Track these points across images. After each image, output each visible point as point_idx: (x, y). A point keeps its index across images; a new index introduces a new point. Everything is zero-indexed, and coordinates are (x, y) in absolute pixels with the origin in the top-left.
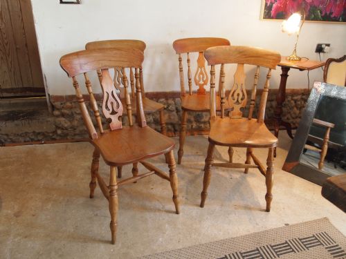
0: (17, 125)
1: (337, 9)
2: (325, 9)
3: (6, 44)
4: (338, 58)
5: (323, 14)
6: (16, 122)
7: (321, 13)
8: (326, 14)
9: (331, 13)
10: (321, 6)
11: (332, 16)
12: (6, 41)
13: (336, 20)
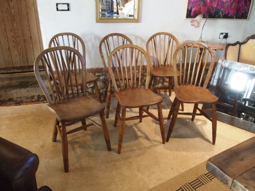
0: (28, 91)
1: (232, 11)
2: (225, 11)
3: (17, 37)
4: (234, 43)
5: (224, 14)
6: (27, 89)
7: (222, 13)
8: (225, 14)
9: (229, 13)
10: (222, 9)
11: (229, 15)
12: (17, 35)
13: (231, 17)
